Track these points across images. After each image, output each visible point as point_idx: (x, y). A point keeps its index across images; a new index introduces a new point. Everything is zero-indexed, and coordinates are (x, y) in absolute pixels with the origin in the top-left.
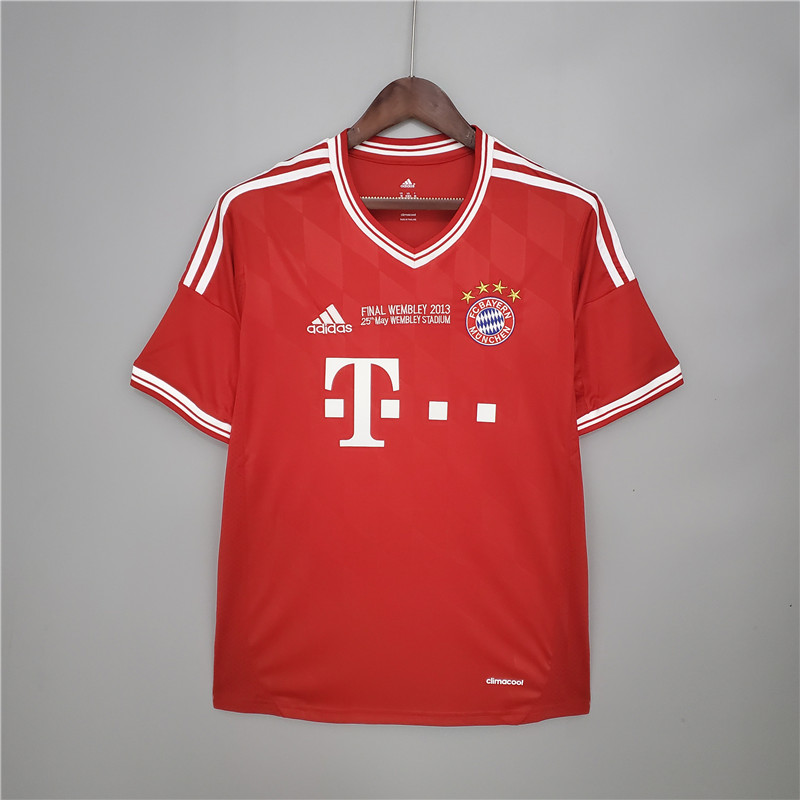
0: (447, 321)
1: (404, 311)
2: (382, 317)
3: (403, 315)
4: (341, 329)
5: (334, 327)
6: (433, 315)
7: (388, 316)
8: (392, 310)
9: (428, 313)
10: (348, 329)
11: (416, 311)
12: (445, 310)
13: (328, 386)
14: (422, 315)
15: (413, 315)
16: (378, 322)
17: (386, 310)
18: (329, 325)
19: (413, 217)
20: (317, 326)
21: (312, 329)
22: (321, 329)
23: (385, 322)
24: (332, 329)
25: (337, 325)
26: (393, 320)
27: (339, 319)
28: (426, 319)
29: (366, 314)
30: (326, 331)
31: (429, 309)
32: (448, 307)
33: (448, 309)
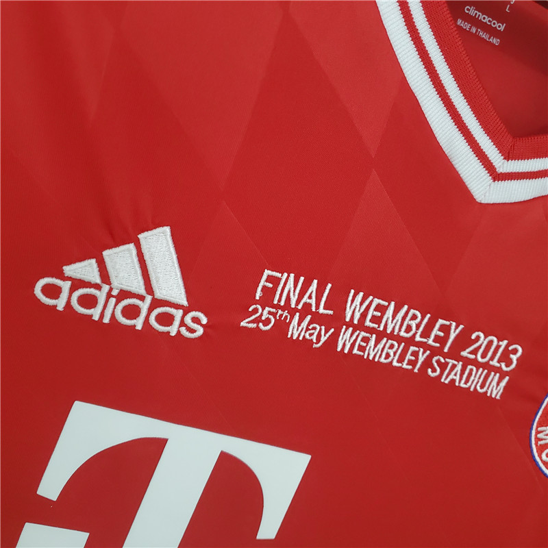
0: (496, 388)
1: (392, 321)
2: (317, 318)
3: (380, 335)
4: (166, 319)
5: (144, 306)
6: (467, 362)
7: (336, 321)
8: (354, 307)
9: (455, 353)
10: (194, 325)
11: (426, 334)
12: (505, 358)
13: (51, 485)
14: (435, 352)
15: (410, 341)
16: (296, 330)
17: (337, 303)
18: (124, 294)
19: (493, 32)
20: (77, 284)
21: (53, 291)
22: (89, 301)
23: (319, 336)
24: (132, 312)
25: (156, 303)
26: (346, 340)
27: (171, 285)
28: (443, 366)
29: (269, 294)
30: (105, 311)
31: (464, 341)
32: (515, 352)
33: (514, 358)
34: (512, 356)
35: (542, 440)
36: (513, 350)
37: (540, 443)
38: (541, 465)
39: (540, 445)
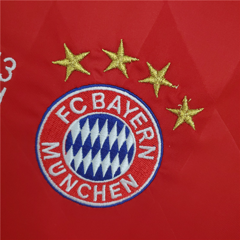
32: (10, 64)
33: (10, 70)
34: (7, 68)
35: (47, 155)
36: (7, 62)
37: (45, 157)
38: (49, 179)
39: (46, 159)
